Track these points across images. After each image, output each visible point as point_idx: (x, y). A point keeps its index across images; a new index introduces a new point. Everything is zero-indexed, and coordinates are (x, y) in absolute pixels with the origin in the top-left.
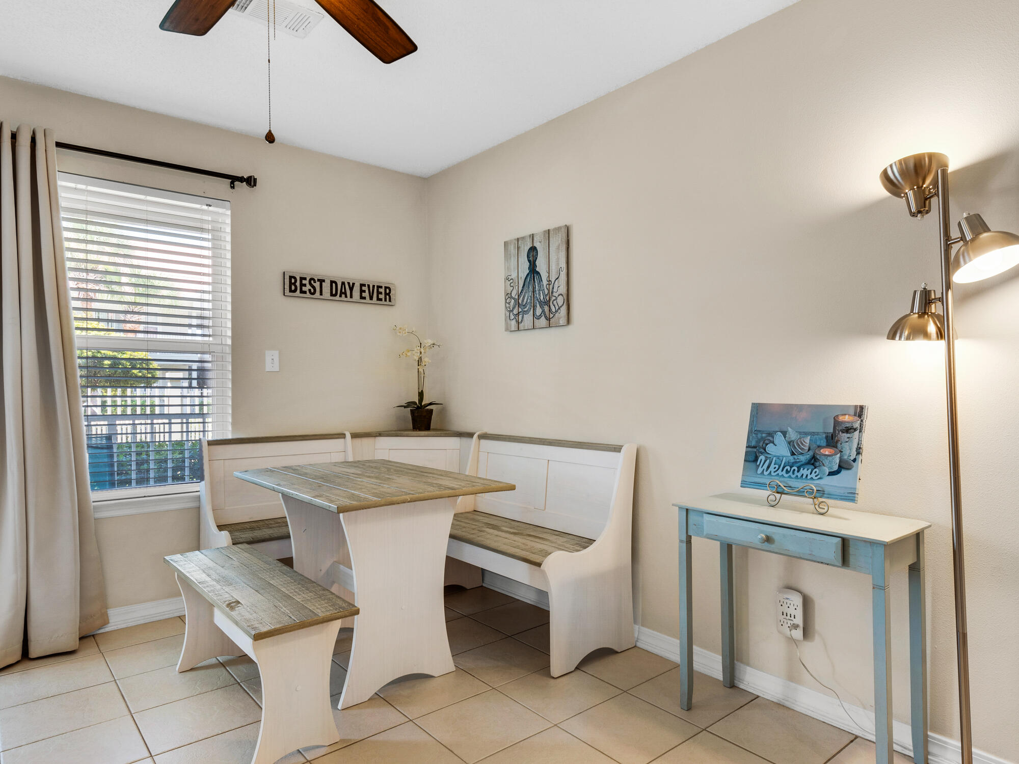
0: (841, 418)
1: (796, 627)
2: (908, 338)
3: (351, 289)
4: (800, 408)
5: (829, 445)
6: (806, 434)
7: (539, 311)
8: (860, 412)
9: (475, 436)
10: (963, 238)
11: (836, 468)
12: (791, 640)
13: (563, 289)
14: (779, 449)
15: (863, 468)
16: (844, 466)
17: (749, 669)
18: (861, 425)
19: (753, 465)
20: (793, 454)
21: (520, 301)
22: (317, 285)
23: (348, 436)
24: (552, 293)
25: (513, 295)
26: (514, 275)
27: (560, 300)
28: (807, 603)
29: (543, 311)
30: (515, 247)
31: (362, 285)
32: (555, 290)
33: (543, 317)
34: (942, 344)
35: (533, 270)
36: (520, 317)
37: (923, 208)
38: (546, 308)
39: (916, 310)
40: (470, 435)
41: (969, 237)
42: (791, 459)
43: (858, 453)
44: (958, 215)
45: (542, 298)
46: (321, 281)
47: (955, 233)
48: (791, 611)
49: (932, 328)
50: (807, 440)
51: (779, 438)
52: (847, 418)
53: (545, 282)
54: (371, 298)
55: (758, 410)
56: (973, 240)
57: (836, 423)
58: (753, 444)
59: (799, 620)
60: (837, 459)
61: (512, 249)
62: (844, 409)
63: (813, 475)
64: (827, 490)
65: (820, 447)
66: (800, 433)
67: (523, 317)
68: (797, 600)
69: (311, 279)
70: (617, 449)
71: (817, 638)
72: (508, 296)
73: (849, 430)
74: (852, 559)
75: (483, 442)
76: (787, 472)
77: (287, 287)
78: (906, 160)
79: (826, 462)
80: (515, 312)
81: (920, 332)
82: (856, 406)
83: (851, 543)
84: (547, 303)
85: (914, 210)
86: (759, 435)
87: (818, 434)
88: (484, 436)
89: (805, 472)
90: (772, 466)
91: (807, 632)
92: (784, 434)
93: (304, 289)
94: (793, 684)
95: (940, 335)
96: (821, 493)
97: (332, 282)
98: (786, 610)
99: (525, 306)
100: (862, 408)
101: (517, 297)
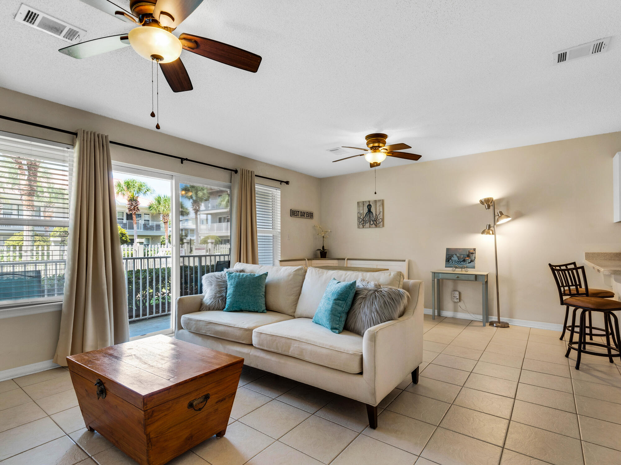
0: (470, 251)
1: (457, 299)
2: (486, 234)
3: (305, 214)
4: (460, 249)
5: (467, 257)
6: (462, 255)
7: (372, 223)
8: (475, 250)
9: (346, 259)
10: (498, 215)
11: (470, 262)
12: (455, 302)
13: (381, 217)
14: (455, 258)
15: (477, 261)
16: (472, 261)
17: (444, 312)
18: (475, 253)
19: (448, 262)
20: (459, 259)
21: (364, 220)
22: (298, 213)
23: (307, 260)
24: (377, 218)
25: (361, 218)
26: (362, 212)
27: (380, 220)
28: (460, 293)
29: (374, 223)
30: (362, 204)
31: (307, 213)
32: (379, 217)
33: (374, 225)
34: (494, 236)
35: (369, 211)
36: (364, 224)
37: (489, 207)
38: (375, 222)
39: (487, 228)
40: (344, 259)
41: (500, 216)
42: (458, 260)
43: (475, 258)
44: (497, 211)
45: (373, 219)
46: (299, 212)
47: (496, 214)
48: (456, 295)
49: (491, 232)
50: (462, 256)
51: (455, 256)
52: (472, 251)
53: (374, 215)
54: (309, 217)
55: (448, 250)
56: (501, 216)
57: (469, 252)
58: (448, 257)
59: (458, 297)
60: (470, 260)
61: (361, 205)
62: (471, 249)
63: (464, 264)
64: (468, 266)
65: (465, 257)
66: (460, 255)
67: (365, 224)
68: (458, 293)
69: (297, 211)
70: (404, 261)
71: (462, 301)
72: (359, 218)
73: (472, 253)
74: (477, 279)
75: (348, 261)
76: (458, 263)
77: (292, 214)
78: (486, 199)
79: (467, 260)
80: (362, 222)
81: (489, 233)
82: (474, 249)
83: (477, 276)
84: (376, 221)
85: (487, 208)
86: (449, 255)
87: (465, 255)
88: (348, 259)
89: (462, 263)
90: (453, 262)
91: (460, 299)
92: (456, 255)
93: (295, 214)
94: (456, 313)
95: (493, 234)
96: (467, 267)
97: (301, 212)
98: (454, 295)
99: (366, 221)
100: (475, 249)
101: (363, 218)
